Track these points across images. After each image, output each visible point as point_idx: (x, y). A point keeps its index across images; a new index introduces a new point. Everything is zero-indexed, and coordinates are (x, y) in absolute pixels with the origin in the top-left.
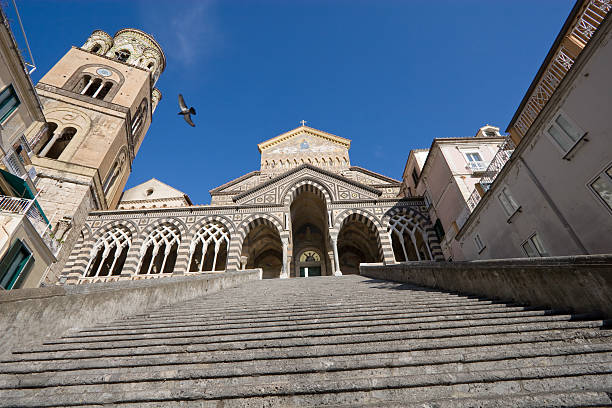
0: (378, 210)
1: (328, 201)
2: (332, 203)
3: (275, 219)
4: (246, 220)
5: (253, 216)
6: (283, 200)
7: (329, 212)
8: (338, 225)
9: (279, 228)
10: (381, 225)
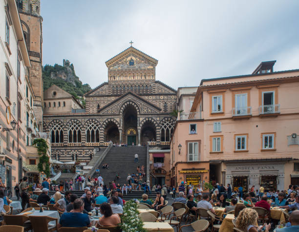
0: (158, 119)
1: (138, 113)
2: (140, 114)
3: (117, 121)
4: (105, 122)
5: (107, 120)
6: (120, 112)
7: (138, 119)
8: (141, 125)
9: (118, 126)
10: (158, 126)
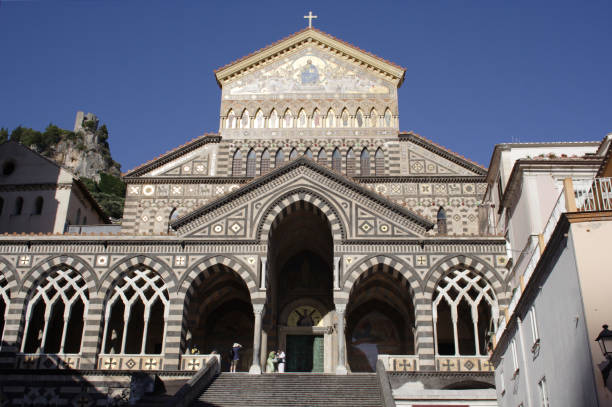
0: (422, 260)
1: (337, 237)
2: (344, 242)
3: (245, 268)
4: (195, 268)
5: (206, 260)
6: (260, 231)
7: (336, 260)
8: (349, 285)
9: (251, 284)
10: (423, 289)
